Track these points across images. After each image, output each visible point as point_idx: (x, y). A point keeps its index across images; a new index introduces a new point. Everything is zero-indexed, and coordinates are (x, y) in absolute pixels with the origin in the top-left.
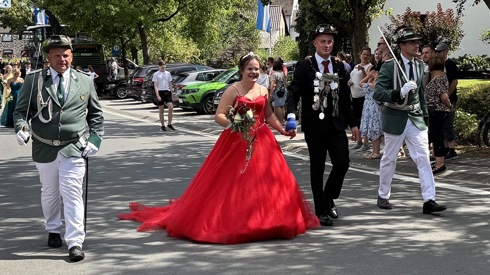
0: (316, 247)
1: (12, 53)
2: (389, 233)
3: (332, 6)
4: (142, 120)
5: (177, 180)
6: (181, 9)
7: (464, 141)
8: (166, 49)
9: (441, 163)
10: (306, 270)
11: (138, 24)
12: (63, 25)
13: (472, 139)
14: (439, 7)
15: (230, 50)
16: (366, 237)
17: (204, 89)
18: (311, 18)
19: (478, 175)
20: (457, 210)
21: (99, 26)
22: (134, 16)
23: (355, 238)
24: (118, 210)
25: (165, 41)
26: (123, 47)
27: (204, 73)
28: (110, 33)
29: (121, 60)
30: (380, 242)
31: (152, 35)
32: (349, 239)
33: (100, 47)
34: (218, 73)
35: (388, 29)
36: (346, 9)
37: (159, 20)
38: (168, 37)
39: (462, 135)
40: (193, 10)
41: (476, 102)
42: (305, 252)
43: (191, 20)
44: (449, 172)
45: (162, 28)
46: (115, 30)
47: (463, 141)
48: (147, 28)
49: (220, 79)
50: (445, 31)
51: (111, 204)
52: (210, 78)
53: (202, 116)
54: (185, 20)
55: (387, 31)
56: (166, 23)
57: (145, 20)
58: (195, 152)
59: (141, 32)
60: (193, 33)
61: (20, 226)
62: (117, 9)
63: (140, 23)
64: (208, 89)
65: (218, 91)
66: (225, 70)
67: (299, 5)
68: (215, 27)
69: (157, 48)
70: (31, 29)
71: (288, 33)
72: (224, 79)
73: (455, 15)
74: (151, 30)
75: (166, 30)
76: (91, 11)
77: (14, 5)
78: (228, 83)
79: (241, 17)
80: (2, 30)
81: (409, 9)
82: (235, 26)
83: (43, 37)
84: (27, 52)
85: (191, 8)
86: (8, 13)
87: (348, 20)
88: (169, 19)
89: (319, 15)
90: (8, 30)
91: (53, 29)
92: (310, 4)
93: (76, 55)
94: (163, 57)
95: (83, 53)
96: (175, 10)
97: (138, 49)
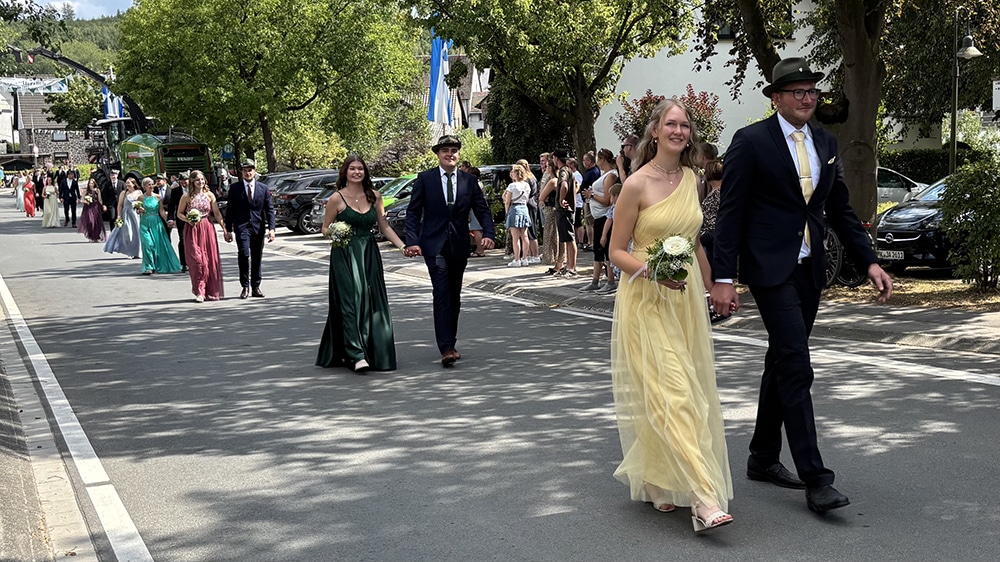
0: (591, 433)
1: (67, 158)
3: (545, 89)
4: (276, 252)
6: (321, 92)
8: (298, 149)
10: (588, 468)
11: (259, 115)
12: (149, 118)
14: (690, 90)
15: (392, 150)
18: (509, 104)
21: (202, 118)
22: (254, 105)
25: (296, 138)
26: (237, 147)
28: (219, 128)
29: (234, 165)
31: (278, 129)
33: (204, 148)
35: (621, 120)
36: (566, 93)
37: (289, 109)
38: (301, 132)
40: (339, 94)
43: (335, 109)
44: (734, 320)
45: (292, 118)
46: (227, 124)
48: (271, 120)
49: (386, 193)
54: (326, 108)
55: (619, 122)
56: (297, 112)
57: (271, 110)
59: (264, 125)
60: (339, 126)
62: (231, 94)
63: (264, 113)
66: (394, 179)
67: (490, 86)
68: (369, 117)
69: (284, 148)
70: (102, 125)
71: (465, 124)
72: (393, 191)
73: (711, 100)
74: (277, 122)
75: (298, 122)
76: (192, 97)
77: (72, 89)
78: (399, 198)
79: (402, 102)
80: (54, 124)
81: (649, 92)
82: (394, 115)
83: (120, 136)
84: (98, 157)
85: (336, 91)
86: (63, 100)
87: (568, 108)
88: (303, 107)
89: (523, 100)
90: (64, 124)
91: (135, 123)
92: (513, 86)
93: (169, 159)
94: (293, 160)
95: (180, 156)
96: (310, 94)
97: (256, 150)
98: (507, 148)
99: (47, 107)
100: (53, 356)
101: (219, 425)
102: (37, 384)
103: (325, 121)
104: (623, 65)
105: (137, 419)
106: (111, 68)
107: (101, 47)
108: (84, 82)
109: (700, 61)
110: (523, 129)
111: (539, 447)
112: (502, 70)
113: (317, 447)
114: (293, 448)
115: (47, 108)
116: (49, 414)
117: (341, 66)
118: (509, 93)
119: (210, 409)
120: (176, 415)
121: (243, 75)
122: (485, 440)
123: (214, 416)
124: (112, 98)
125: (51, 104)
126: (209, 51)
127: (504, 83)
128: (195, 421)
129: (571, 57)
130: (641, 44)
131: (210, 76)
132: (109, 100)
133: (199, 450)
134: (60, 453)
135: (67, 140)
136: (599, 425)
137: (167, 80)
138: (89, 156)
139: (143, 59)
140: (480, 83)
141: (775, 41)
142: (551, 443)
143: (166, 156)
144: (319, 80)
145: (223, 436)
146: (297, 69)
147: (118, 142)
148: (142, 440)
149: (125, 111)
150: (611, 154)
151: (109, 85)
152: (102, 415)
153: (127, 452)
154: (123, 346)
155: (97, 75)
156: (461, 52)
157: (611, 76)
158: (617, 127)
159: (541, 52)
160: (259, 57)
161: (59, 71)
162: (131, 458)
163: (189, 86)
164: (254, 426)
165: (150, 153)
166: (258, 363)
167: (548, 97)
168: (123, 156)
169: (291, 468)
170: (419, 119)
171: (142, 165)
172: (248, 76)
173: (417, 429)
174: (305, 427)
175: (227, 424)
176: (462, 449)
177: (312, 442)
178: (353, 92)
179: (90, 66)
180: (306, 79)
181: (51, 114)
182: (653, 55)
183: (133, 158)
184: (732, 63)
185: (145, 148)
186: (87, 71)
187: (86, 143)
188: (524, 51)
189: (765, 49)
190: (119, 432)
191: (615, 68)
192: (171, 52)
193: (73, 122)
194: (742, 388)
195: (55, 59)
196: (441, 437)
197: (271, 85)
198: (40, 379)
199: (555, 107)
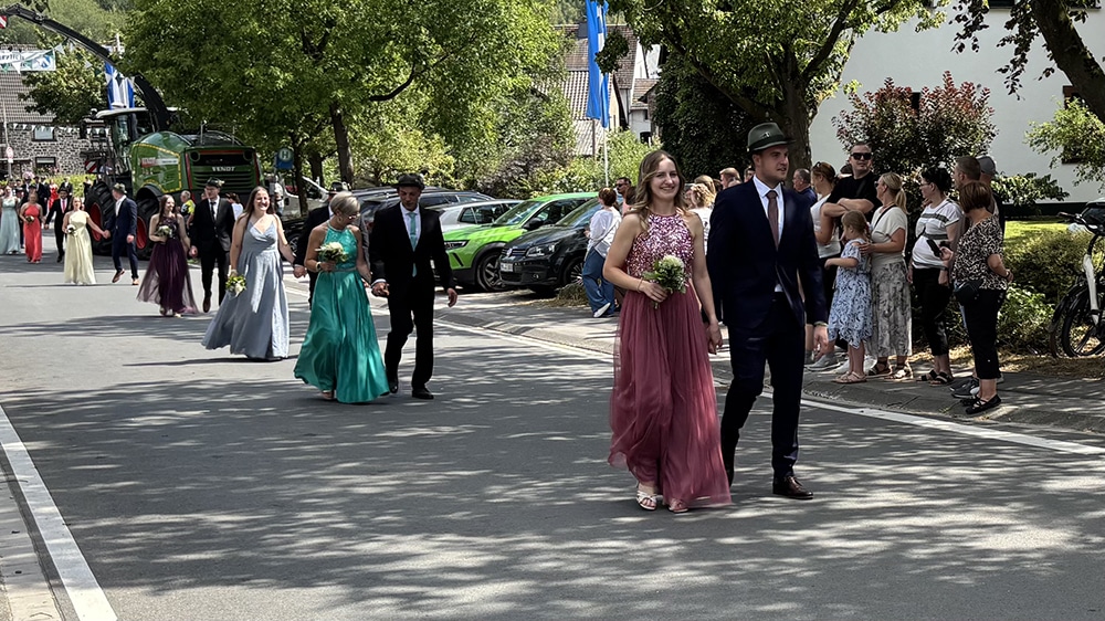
1: (54, 165)
2: (931, 535)
3: (739, 75)
5: (465, 429)
6: (419, 74)
7: (1022, 347)
8: (384, 157)
9: (992, 390)
11: (330, 106)
12: (172, 109)
13: (1037, 342)
14: (948, 77)
15: (520, 160)
16: (890, 543)
17: (477, 240)
18: (688, 97)
19: (1065, 413)
20: (1048, 486)
21: (247, 110)
22: (322, 91)
23: (869, 546)
24: (365, 494)
25: (382, 141)
26: (297, 152)
27: (475, 208)
28: (272, 125)
29: (292, 178)
30: (921, 553)
31: (356, 128)
32: (857, 549)
33: (250, 154)
34: (505, 208)
35: (848, 121)
36: (769, 82)
37: (373, 99)
38: (389, 132)
39: (1019, 333)
40: (444, 79)
41: (1036, 268)
42: (779, 577)
43: (438, 100)
44: (1007, 409)
45: (376, 113)
46: (283, 121)
47: (1020, 346)
48: (347, 113)
49: (510, 221)
50: (959, 125)
51: (346, 482)
52: (487, 217)
53: (476, 296)
54: (425, 99)
55: (845, 125)
56: (383, 103)
57: (347, 99)
58: (482, 372)
59: (337, 121)
60: (443, 125)
61: (173, 531)
62: (290, 76)
63: (336, 104)
64: (486, 241)
65: (509, 244)
66: (521, 202)
67: (660, 71)
68: (485, 113)
69: (365, 156)
70: (105, 117)
71: (624, 125)
72: (519, 219)
73: (978, 96)
74: (355, 118)
75: (384, 118)
76: (233, 81)
77: (60, 64)
78: (529, 229)
79: (534, 91)
80: (35, 116)
81: (889, 82)
82: (522, 111)
83: (131, 134)
84: (98, 165)
85: (439, 74)
86: (48, 82)
87: (772, 103)
88: (392, 96)
89: (708, 90)
90: (50, 116)
91: (152, 117)
92: (694, 71)
93: (201, 169)
94: (377, 173)
95: (216, 165)
96: (403, 78)
97: (324, 158)
98: (685, 160)
99: (26, 90)
100: (35, 445)
101: (271, 545)
102: (13, 484)
103: (424, 117)
104: (852, 42)
105: (156, 536)
106: (118, 36)
107: (103, 7)
108: (79, 56)
109: (963, 37)
110: (707, 132)
111: (725, 583)
112: (678, 47)
113: (410, 578)
114: (377, 579)
115: (26, 93)
116: (31, 525)
117: (448, 37)
118: (688, 80)
119: (258, 523)
120: (211, 530)
121: (307, 48)
122: (647, 572)
123: (264, 532)
124: (119, 80)
125: (32, 88)
126: (258, 14)
127: (681, 65)
128: (238, 539)
129: (777, 29)
130: (879, 12)
131: (260, 50)
132: (115, 82)
133: (244, 580)
134: (48, 580)
135: (54, 140)
136: (808, 554)
137: (198, 55)
138: (86, 163)
139: (163, 25)
140: (645, 66)
141: (1071, 10)
142: (741, 577)
143: (195, 164)
144: (415, 57)
145: (278, 560)
146: (384, 42)
147: (128, 143)
148: (163, 564)
149: (136, 99)
150: (831, 171)
151: (114, 61)
152: (106, 530)
153: (142, 580)
154: (136, 433)
155: (98, 46)
156: (620, 20)
157: (834, 57)
158: (841, 133)
159: (735, 22)
160: (331, 23)
161: (42, 40)
162: (147, 589)
163: (229, 65)
164: (322, 547)
165: (172, 159)
166: (326, 460)
167: (744, 87)
168: (134, 162)
169: (373, 607)
170: (559, 115)
171: (161, 176)
172: (316, 52)
173: (553, 555)
174: (393, 549)
175: (283, 544)
176: (616, 583)
177: (402, 571)
178: (464, 77)
179: (87, 32)
180: (397, 56)
181: (31, 102)
182: (896, 28)
183: (148, 167)
184: (1009, 40)
185: (166, 153)
186: (84, 40)
187: (82, 145)
188: (710, 19)
189: (1056, 21)
190: (130, 554)
191: (840, 46)
192: (203, 14)
193: (62, 114)
194: (1013, 505)
195: (38, 22)
196: (586, 566)
197: (346, 65)
198: (18, 477)
199: (753, 101)
